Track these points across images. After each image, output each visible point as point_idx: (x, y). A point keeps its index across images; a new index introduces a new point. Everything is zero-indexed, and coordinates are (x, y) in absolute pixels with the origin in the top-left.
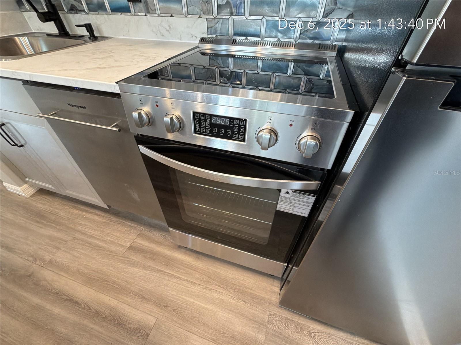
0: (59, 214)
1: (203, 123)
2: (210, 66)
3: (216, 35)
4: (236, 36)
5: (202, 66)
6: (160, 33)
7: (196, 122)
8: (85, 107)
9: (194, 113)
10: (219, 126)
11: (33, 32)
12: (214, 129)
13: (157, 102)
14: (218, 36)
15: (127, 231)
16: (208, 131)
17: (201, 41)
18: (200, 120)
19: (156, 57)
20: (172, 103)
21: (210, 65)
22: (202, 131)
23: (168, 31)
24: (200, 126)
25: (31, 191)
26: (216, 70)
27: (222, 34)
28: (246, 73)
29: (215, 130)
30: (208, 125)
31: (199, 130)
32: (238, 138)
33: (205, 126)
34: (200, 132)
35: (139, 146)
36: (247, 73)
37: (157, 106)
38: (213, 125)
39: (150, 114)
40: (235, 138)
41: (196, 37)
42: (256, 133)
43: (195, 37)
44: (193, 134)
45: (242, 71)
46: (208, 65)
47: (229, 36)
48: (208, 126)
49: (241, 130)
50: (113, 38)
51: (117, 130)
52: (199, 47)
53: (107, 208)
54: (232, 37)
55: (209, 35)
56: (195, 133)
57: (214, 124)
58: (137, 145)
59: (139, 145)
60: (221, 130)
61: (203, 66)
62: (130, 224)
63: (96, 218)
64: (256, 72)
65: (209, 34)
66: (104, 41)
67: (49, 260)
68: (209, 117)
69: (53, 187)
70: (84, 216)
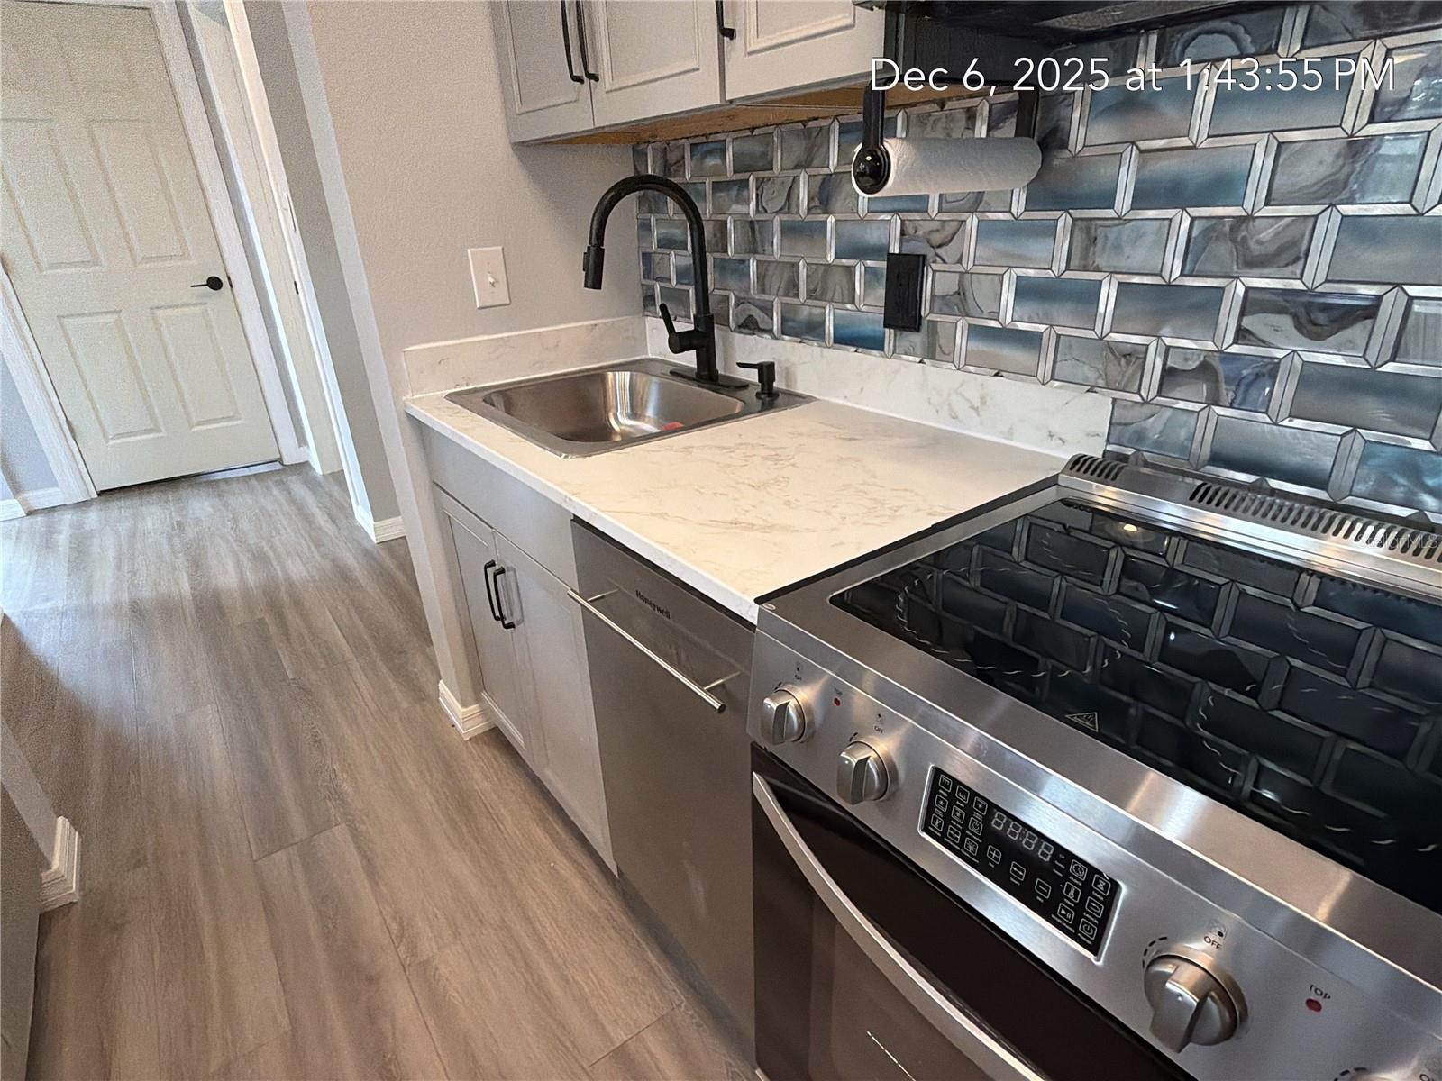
0: (502, 823)
1: (958, 814)
2: (1089, 532)
3: (1138, 450)
4: (1217, 466)
5: (1061, 526)
6: (951, 409)
7: (939, 799)
8: (667, 614)
9: (938, 772)
10: (1012, 852)
11: (647, 357)
12: (993, 850)
13: (840, 693)
14: (1145, 454)
15: (635, 980)
16: (971, 848)
17: (1071, 469)
18: (952, 799)
19: (900, 507)
20: (879, 716)
21: (1091, 528)
22: (950, 834)
23: (976, 409)
24: (947, 817)
25: (478, 726)
26: (1113, 554)
27: (1161, 448)
28: (1235, 593)
29: (994, 854)
30: (976, 827)
31: (940, 825)
32: (1075, 925)
33: (965, 826)
34: (944, 833)
35: (754, 773)
36: (1240, 593)
37: (837, 702)
38: (990, 837)
39: (810, 712)
40: (1064, 921)
41: (1063, 442)
42: (1148, 948)
43: (1060, 439)
44: (920, 832)
45: (1220, 580)
46: (1083, 528)
47: (1188, 460)
48: (974, 830)
49: (1089, 905)
50: (816, 399)
51: (717, 705)
52: (1060, 483)
53: (616, 872)
54: (1199, 466)
55: (1110, 444)
56: (926, 830)
57: (995, 833)
58: (749, 766)
59: (757, 773)
60: (1015, 866)
61: (1064, 526)
62: (654, 961)
63: (577, 884)
64: (1286, 601)
65: (1111, 440)
66: (789, 410)
67: (425, 957)
68: (984, 806)
69: (524, 741)
70: (555, 862)
